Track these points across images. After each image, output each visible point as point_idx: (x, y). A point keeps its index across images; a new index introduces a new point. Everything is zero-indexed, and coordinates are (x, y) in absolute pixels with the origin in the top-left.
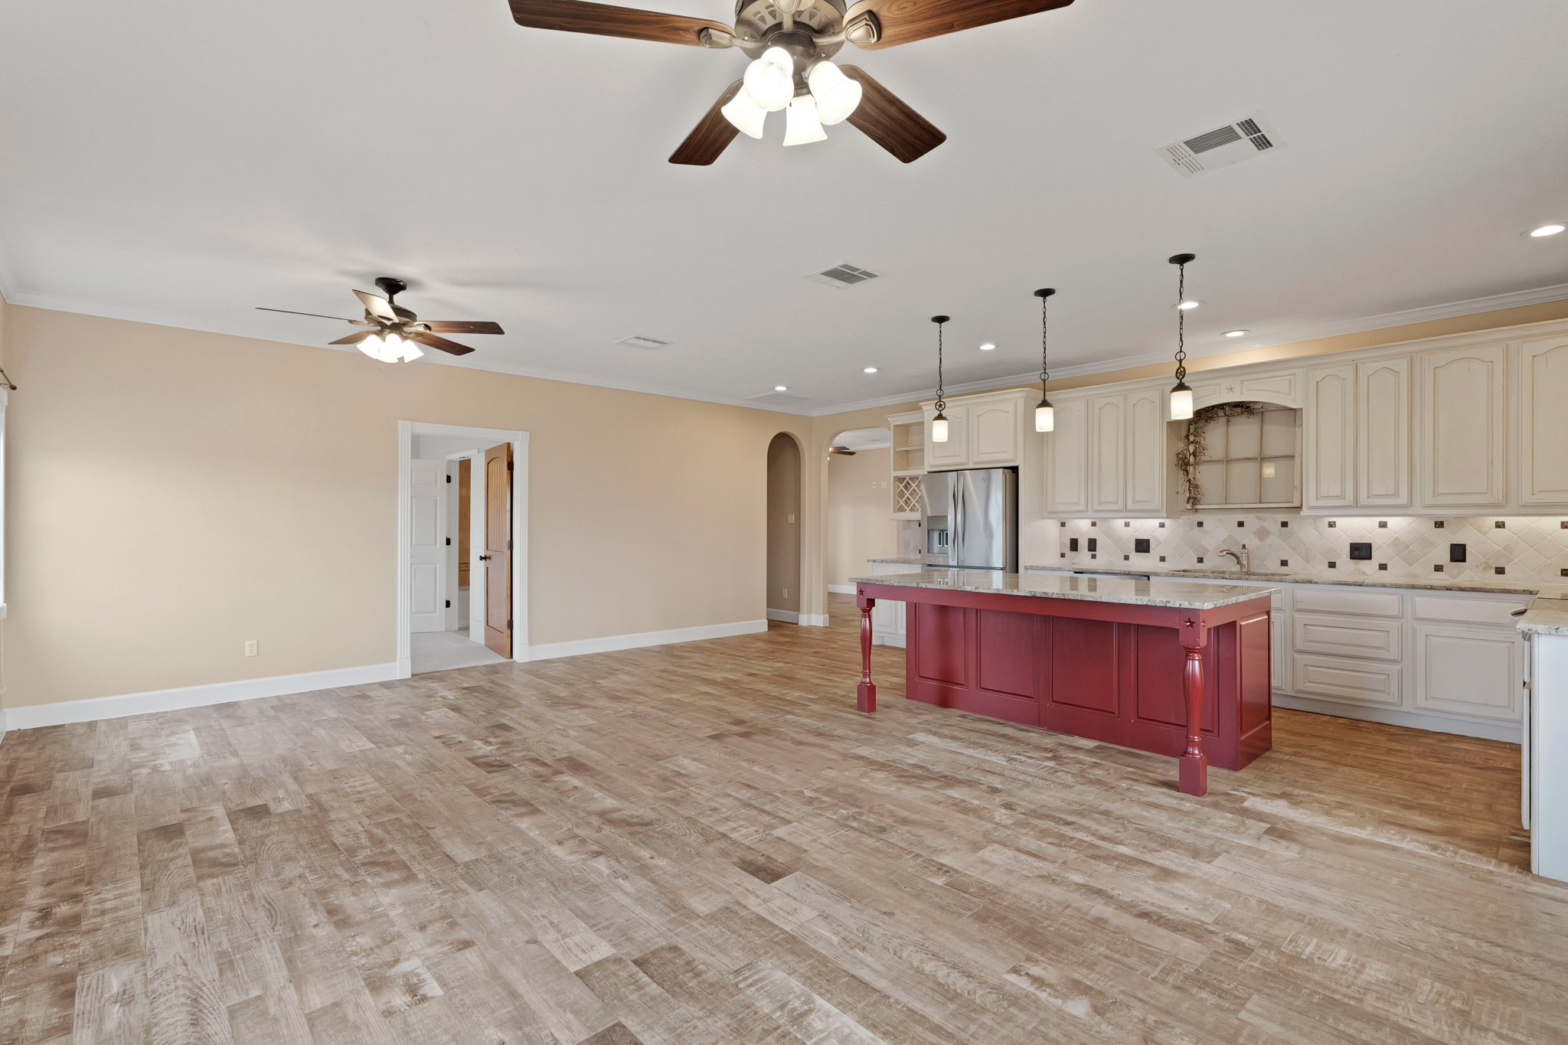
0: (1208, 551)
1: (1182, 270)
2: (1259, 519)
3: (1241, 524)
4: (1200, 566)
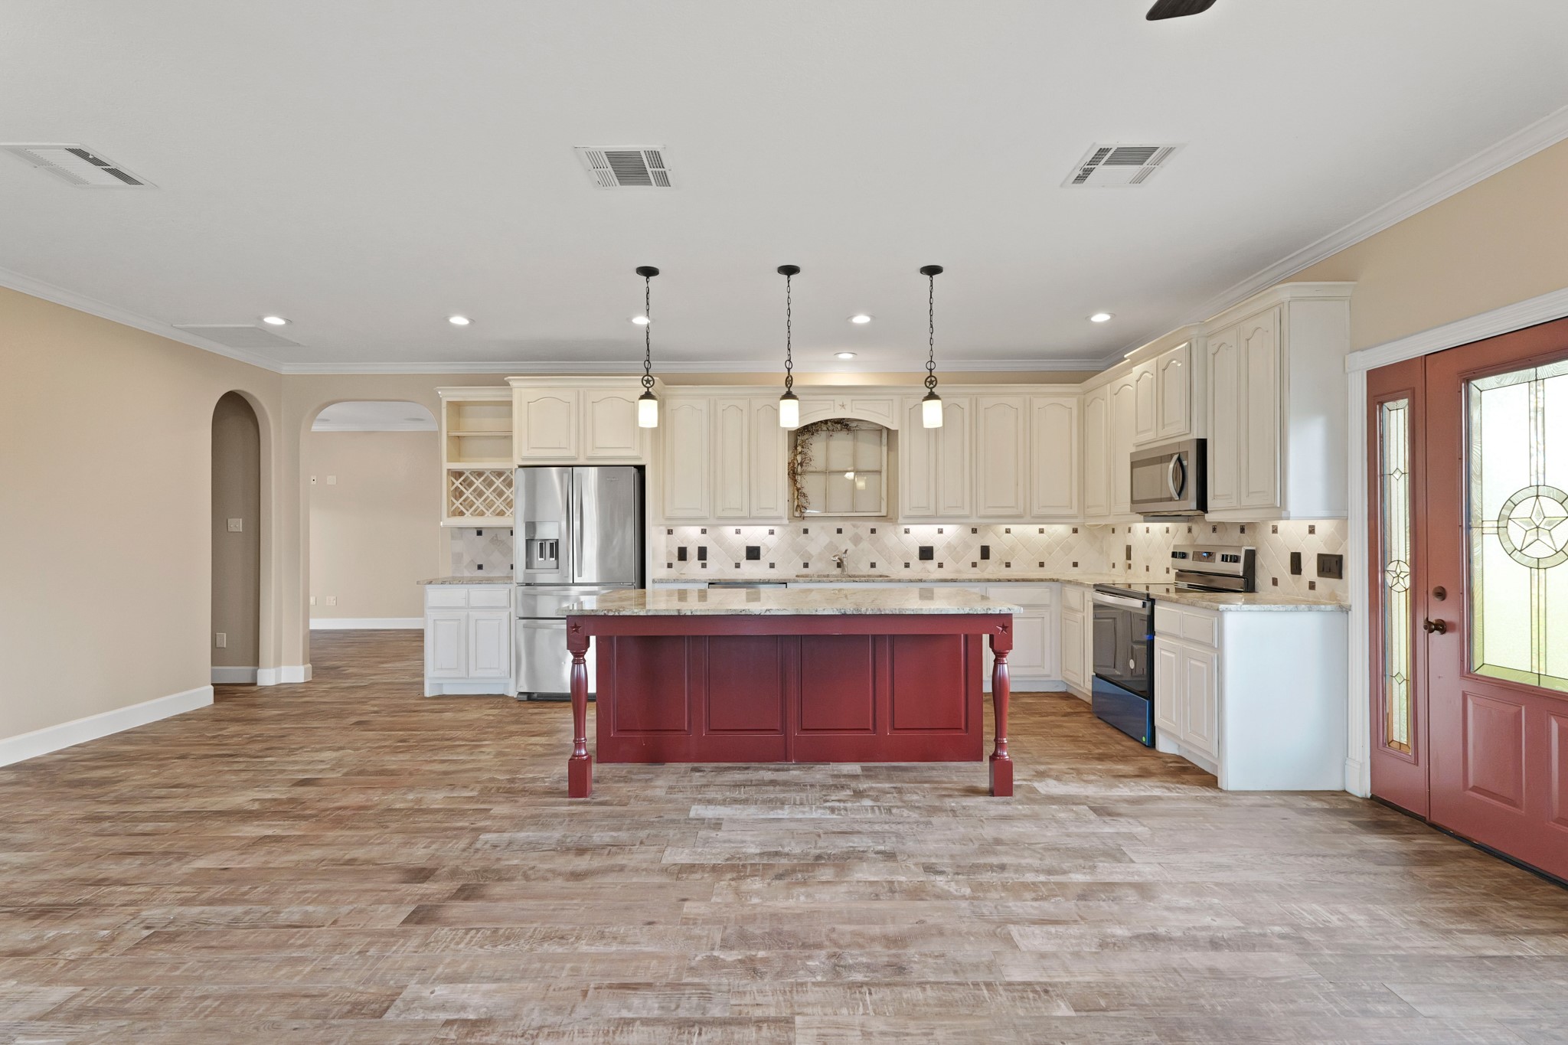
0: (813, 557)
1: (932, 281)
2: (854, 526)
3: (839, 531)
4: (806, 571)
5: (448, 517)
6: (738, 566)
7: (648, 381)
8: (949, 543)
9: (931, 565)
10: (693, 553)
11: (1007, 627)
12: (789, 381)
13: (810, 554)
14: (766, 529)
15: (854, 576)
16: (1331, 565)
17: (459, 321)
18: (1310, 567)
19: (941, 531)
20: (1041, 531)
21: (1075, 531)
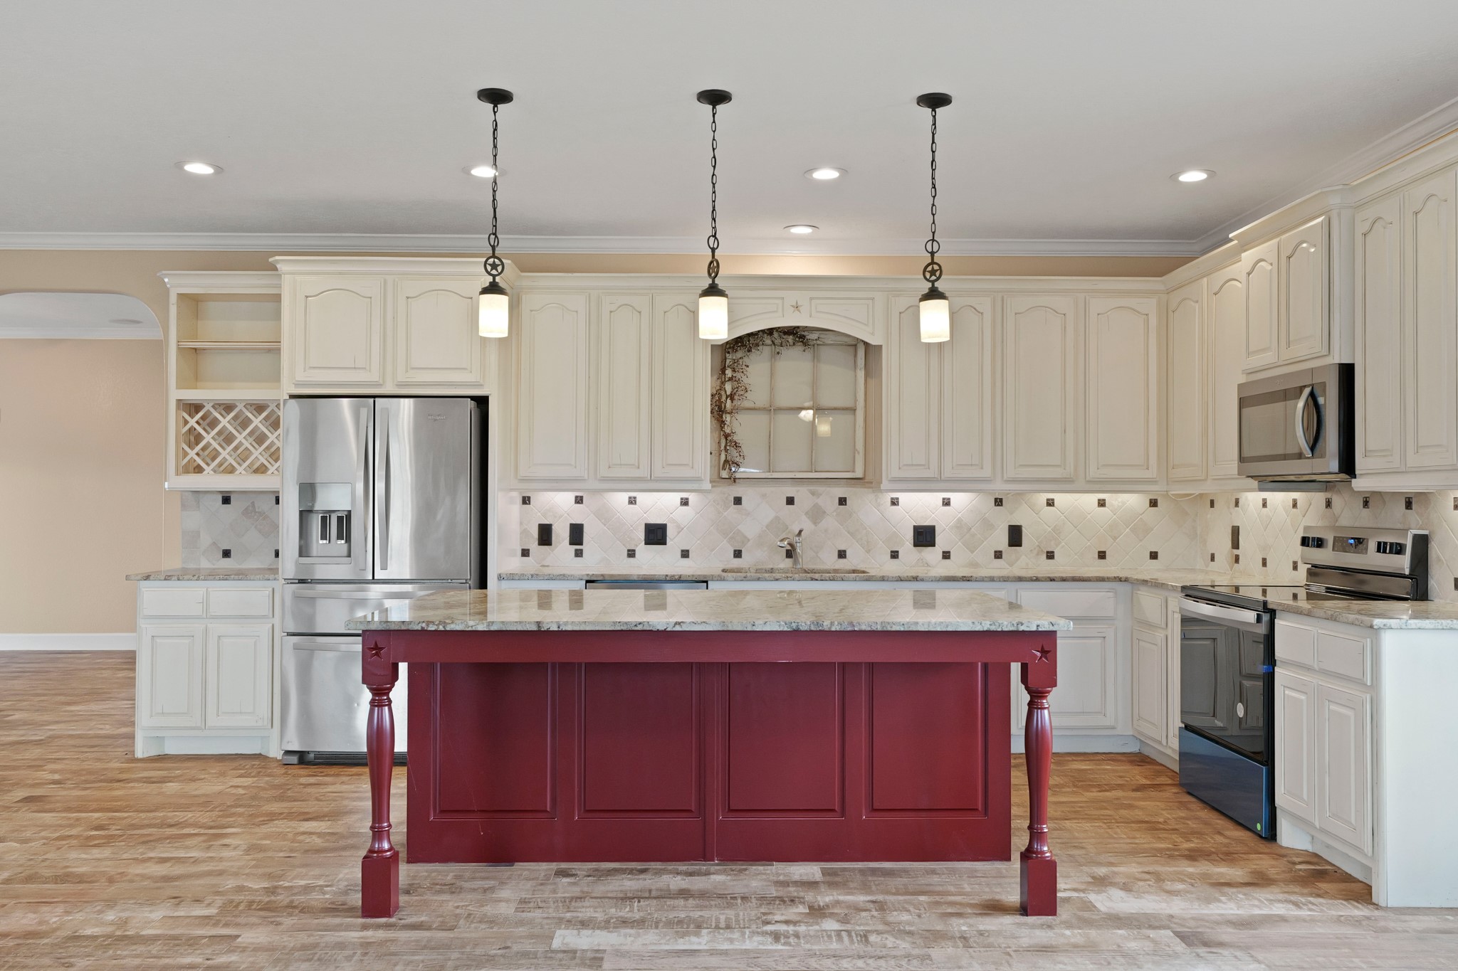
0: (749, 540)
1: (934, 117)
2: (813, 493)
3: (790, 501)
4: (737, 563)
5: (177, 474)
6: (631, 554)
7: (494, 266)
8: (960, 520)
9: (931, 555)
10: (561, 534)
11: (1049, 652)
12: (713, 268)
13: (745, 537)
14: (676, 497)
15: (813, 571)
17: (199, 169)
19: (947, 503)
20: (1102, 503)
21: (1154, 503)
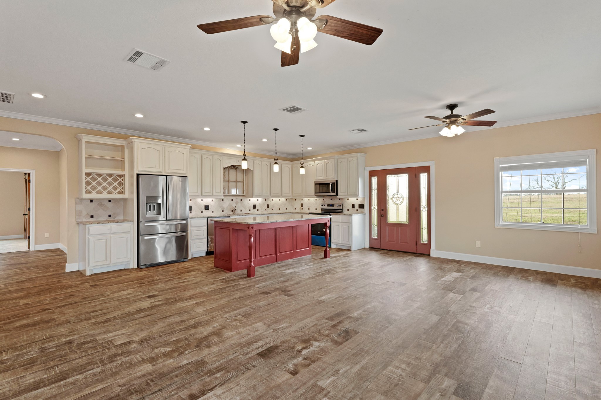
2: (236, 198)
3: (232, 200)
4: (223, 213)
6: (202, 212)
8: (260, 203)
9: (256, 210)
13: (224, 208)
14: (211, 200)
15: (238, 214)
16: (361, 206)
17: (139, 116)
18: (357, 207)
19: (258, 200)
20: (280, 200)
21: (286, 200)
